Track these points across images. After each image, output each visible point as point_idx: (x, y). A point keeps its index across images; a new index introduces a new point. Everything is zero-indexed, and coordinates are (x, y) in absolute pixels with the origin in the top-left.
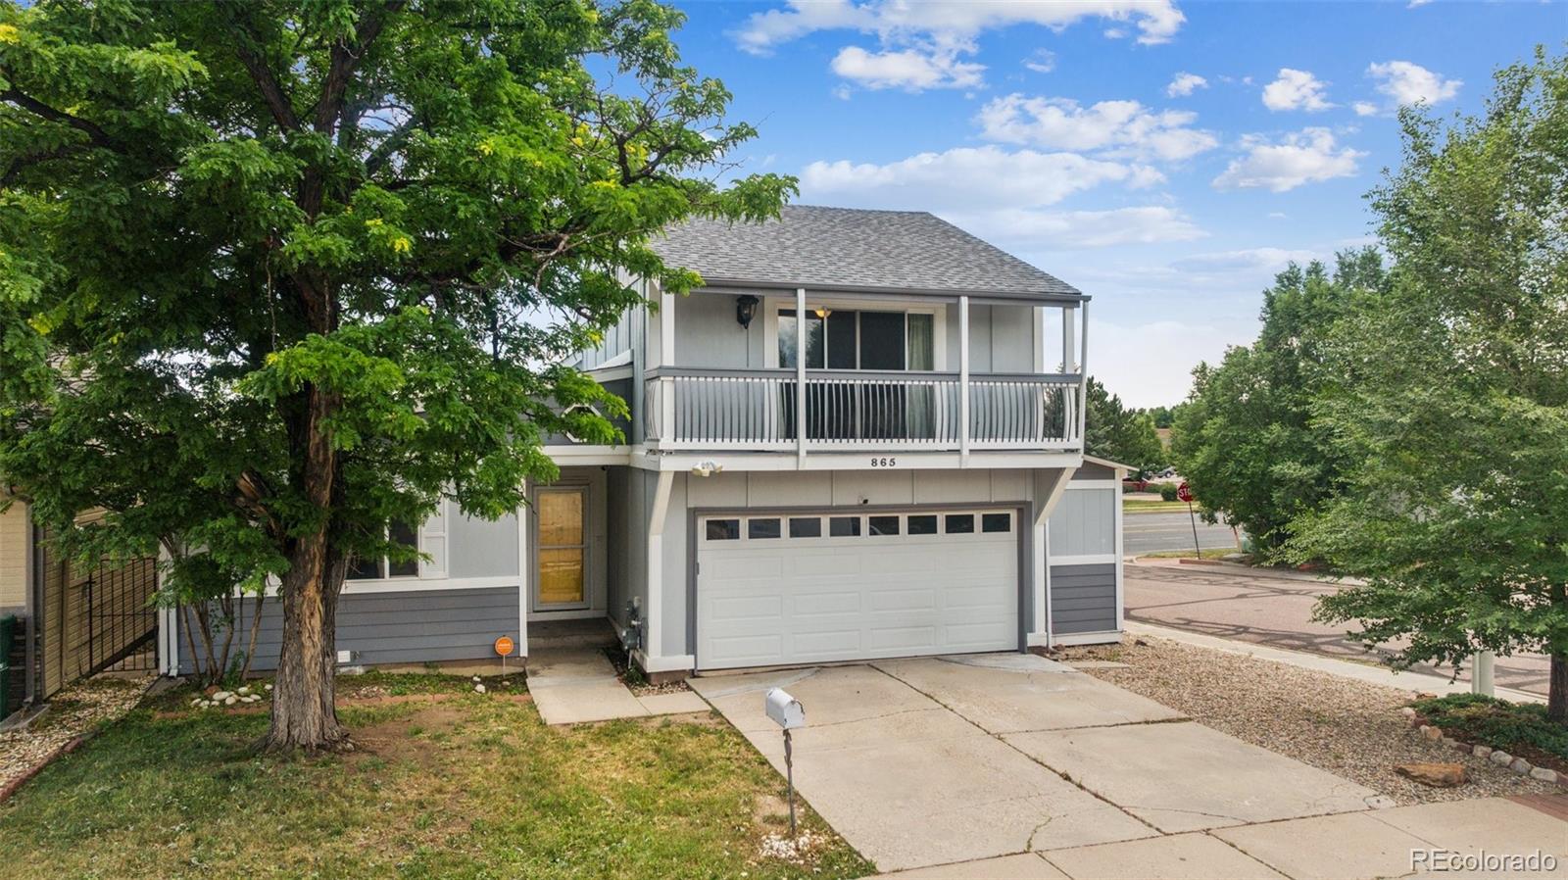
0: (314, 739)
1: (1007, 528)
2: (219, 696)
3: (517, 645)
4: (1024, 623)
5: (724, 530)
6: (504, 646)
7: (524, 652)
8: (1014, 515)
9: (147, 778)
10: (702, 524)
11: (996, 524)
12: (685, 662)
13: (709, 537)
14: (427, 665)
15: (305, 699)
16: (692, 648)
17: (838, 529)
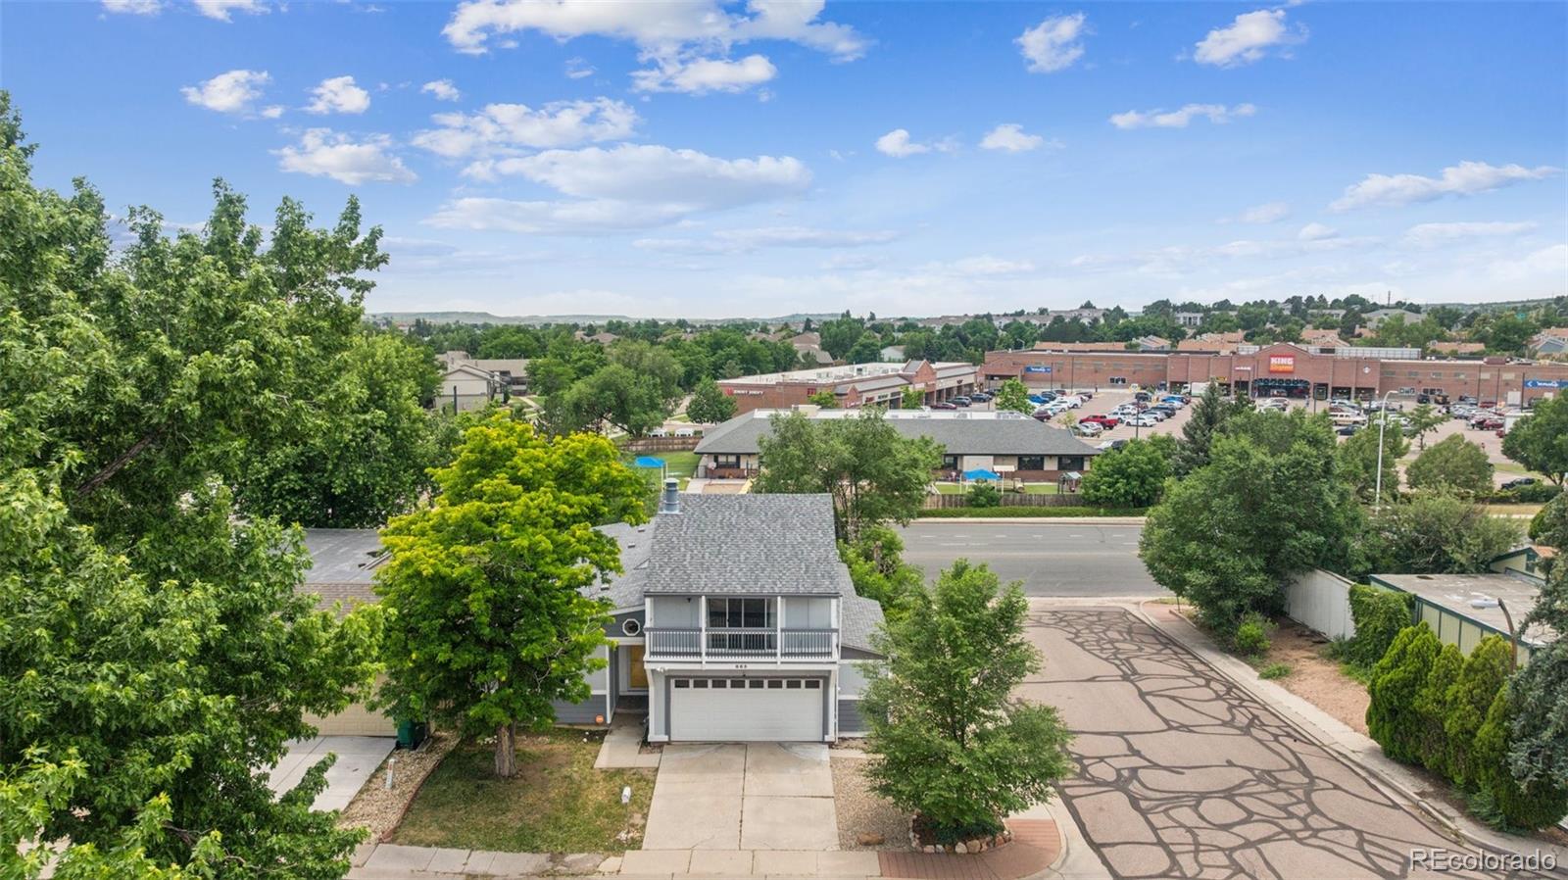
0: (506, 773)
1: (818, 687)
2: (487, 739)
3: (605, 718)
4: (825, 731)
5: (682, 683)
6: (600, 719)
7: (609, 722)
8: (821, 681)
9: (457, 784)
10: (673, 682)
11: (812, 684)
12: (665, 738)
13: (677, 686)
14: (570, 724)
15: (504, 761)
16: (668, 732)
17: (734, 685)
